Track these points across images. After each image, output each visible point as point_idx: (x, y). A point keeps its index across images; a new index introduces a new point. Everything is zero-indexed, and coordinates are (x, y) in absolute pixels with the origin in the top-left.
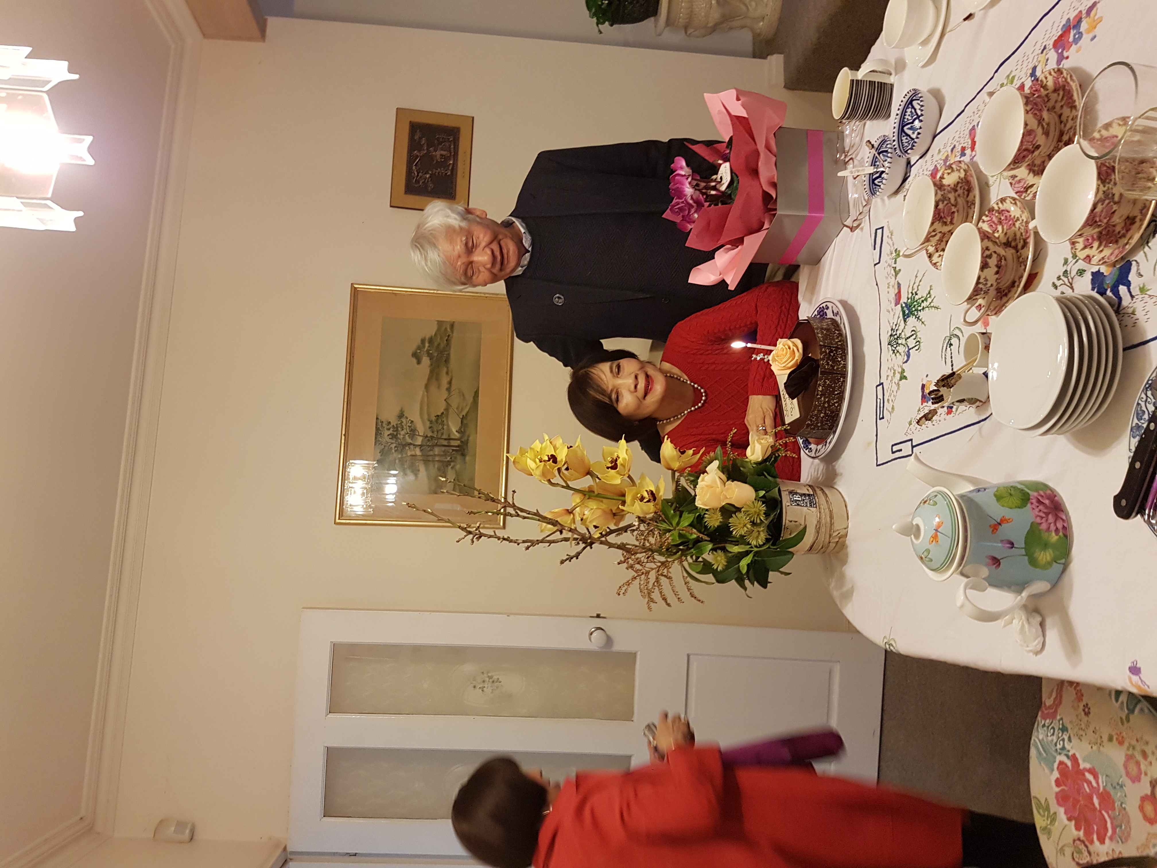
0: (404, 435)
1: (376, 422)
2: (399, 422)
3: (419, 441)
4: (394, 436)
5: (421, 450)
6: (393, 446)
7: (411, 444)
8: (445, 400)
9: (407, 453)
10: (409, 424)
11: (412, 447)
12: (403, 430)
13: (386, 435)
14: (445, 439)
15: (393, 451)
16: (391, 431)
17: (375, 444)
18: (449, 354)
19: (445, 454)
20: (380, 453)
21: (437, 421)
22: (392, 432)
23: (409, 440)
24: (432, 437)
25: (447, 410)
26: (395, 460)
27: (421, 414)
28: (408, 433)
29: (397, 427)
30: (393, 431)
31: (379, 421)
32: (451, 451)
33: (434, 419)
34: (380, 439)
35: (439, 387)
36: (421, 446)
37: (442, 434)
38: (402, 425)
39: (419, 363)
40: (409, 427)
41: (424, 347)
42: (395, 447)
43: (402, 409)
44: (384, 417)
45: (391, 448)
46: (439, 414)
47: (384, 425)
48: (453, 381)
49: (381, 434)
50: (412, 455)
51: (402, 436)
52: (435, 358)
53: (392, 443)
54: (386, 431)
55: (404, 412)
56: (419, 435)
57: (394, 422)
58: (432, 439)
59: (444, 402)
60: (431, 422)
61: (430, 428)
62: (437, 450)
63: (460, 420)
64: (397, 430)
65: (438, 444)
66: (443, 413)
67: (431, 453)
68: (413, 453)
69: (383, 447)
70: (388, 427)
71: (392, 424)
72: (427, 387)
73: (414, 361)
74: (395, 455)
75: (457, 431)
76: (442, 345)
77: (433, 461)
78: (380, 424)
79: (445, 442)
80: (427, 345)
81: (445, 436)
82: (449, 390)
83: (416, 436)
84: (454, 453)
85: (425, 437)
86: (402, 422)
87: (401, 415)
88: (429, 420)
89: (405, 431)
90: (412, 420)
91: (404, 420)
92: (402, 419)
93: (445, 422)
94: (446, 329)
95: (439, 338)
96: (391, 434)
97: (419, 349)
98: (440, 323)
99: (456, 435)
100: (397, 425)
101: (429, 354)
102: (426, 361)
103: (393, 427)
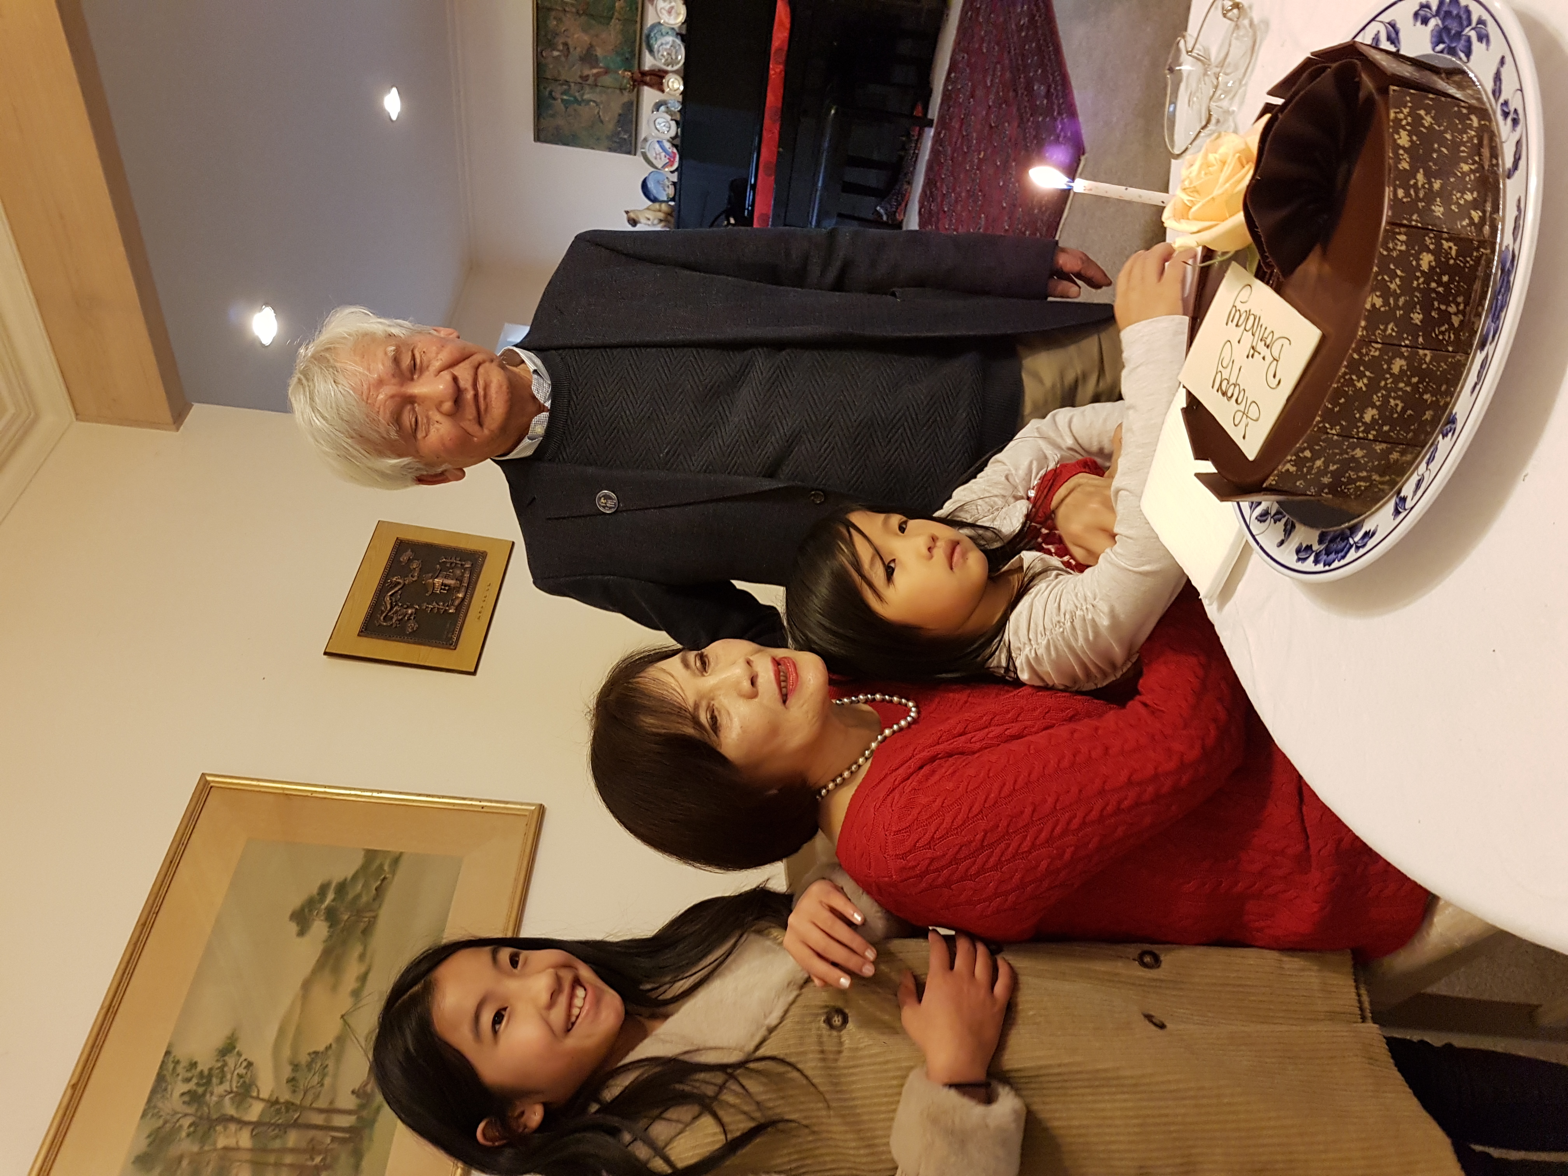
0: (222, 1097)
1: (163, 1062)
2: (219, 1064)
3: (255, 1111)
4: (193, 1098)
5: (253, 1136)
6: (186, 1122)
7: (232, 1119)
8: (343, 1017)
9: (215, 1143)
10: (242, 1071)
11: (233, 1127)
12: (221, 1083)
13: (176, 1094)
14: (321, 1111)
15: (184, 1134)
16: (191, 1086)
17: (144, 1115)
19: (312, 1150)
20: (149, 1136)
21: (309, 1066)
22: (195, 1088)
23: (230, 1109)
24: (289, 1105)
25: (340, 1039)
26: (180, 1159)
27: (277, 1047)
28: (231, 1092)
29: (210, 1076)
30: (198, 1084)
31: (171, 1059)
32: (328, 1140)
33: (304, 1059)
34: (160, 1105)
35: (334, 988)
36: (256, 1125)
37: (317, 1097)
38: (223, 1072)
39: (301, 933)
40: (240, 1076)
41: (322, 901)
42: (190, 1126)
43: (233, 1034)
44: (187, 1052)
45: (181, 1126)
46: (321, 1048)
47: (180, 1069)
48: (371, 976)
49: (166, 1090)
50: (226, 1149)
51: (215, 1099)
52: (342, 925)
53: (186, 1115)
54: (180, 1083)
55: (236, 1040)
56: (258, 1098)
57: (206, 1061)
58: (287, 1111)
59: (338, 1020)
60: (296, 1067)
61: (292, 1080)
62: (293, 1138)
64: (209, 1082)
65: (300, 1121)
66: (329, 1047)
67: (277, 1144)
68: (231, 1142)
69: (161, 1122)
70: (189, 1075)
71: (199, 1069)
72: (307, 985)
73: (293, 928)
74: (186, 1146)
75: (353, 1092)
76: (364, 899)
77: (278, 1165)
78: (171, 1066)
79: (318, 1119)
80: (330, 896)
81: (322, 1103)
82: (356, 994)
83: (250, 1100)
84: (335, 1145)
85: (273, 1103)
86: (225, 1064)
87: (228, 1048)
88: (291, 1063)
89: (226, 1086)
90: (250, 1059)
91: (231, 1060)
92: (226, 1058)
93: (331, 1069)
94: (381, 866)
95: (359, 887)
96: (189, 1092)
97: (311, 904)
98: (371, 855)
99: (347, 1101)
100: (211, 1069)
101: (331, 916)
102: (319, 930)
103: (201, 1074)
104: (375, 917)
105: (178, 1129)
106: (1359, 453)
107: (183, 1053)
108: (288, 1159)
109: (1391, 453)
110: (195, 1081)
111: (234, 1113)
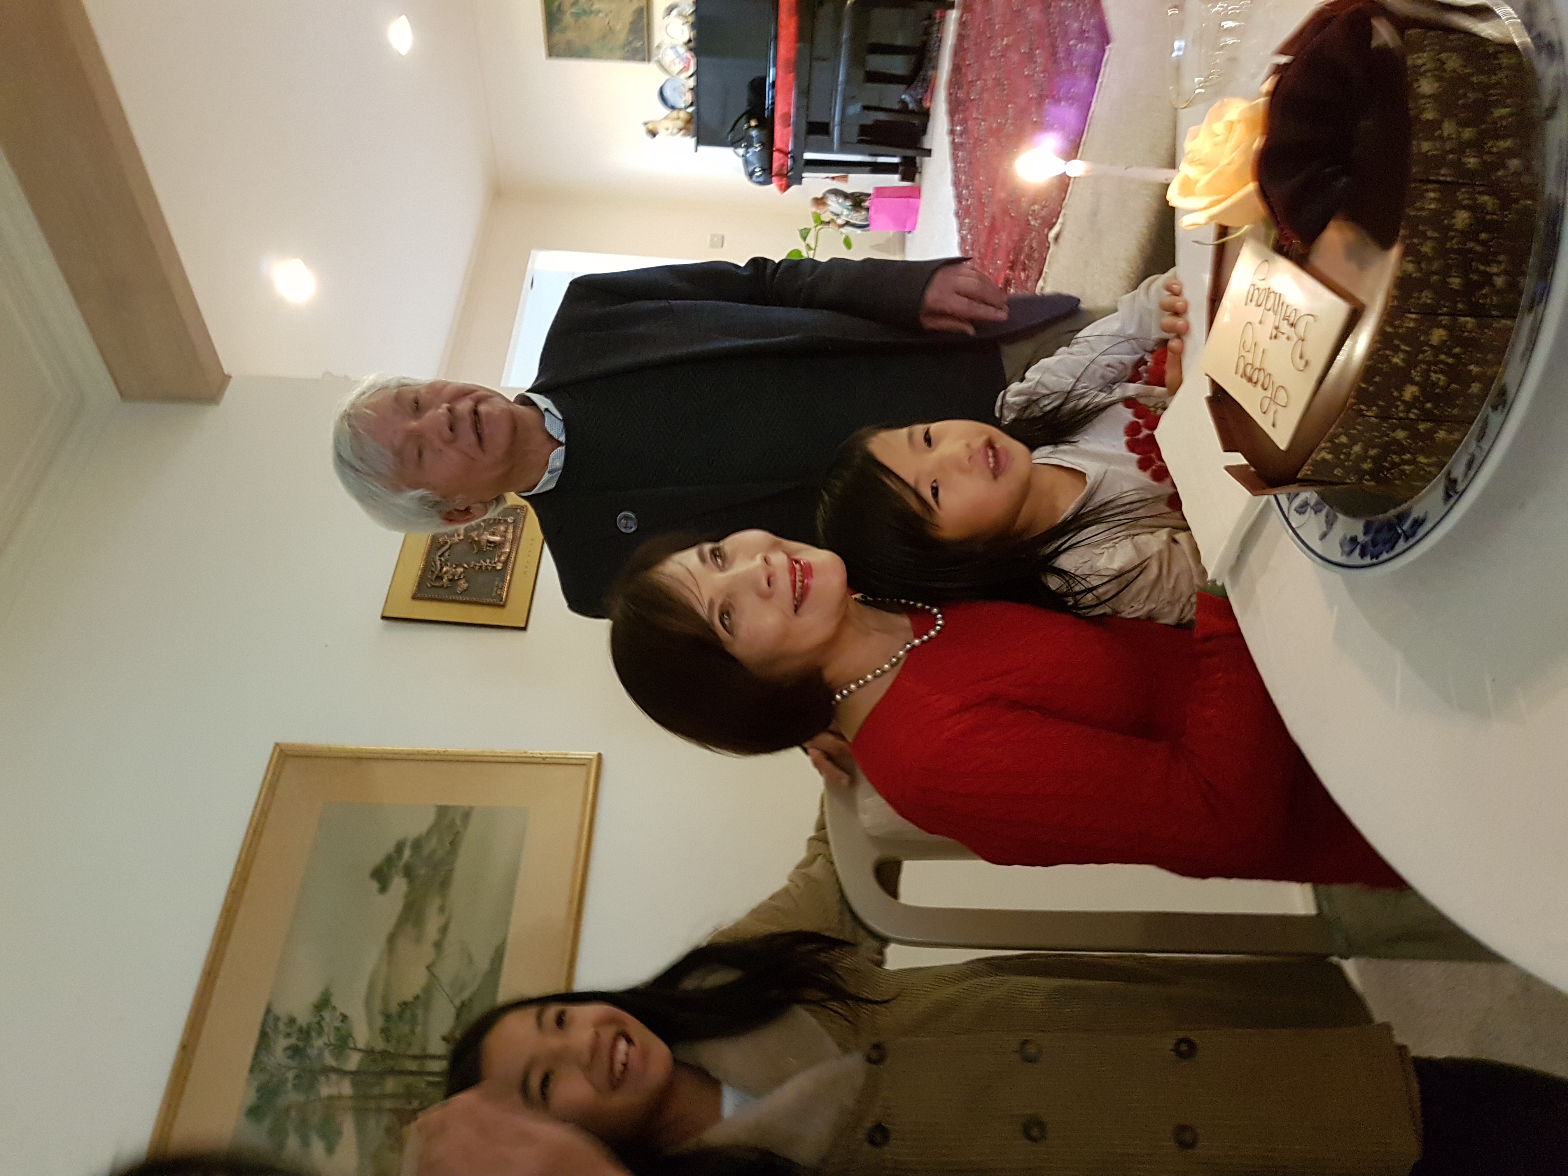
0: (321, 1051)
1: (264, 1020)
2: (316, 1019)
3: (353, 1061)
4: (295, 1052)
5: (354, 1084)
6: (290, 1075)
7: (333, 1070)
8: (428, 968)
9: (319, 1093)
10: (337, 1024)
11: (334, 1077)
12: (320, 1036)
13: (280, 1049)
14: (415, 1057)
15: (289, 1086)
16: (293, 1041)
17: (251, 1071)
18: (451, 871)
19: (409, 1094)
20: (258, 1090)
21: (400, 1016)
22: (295, 1042)
23: (330, 1061)
24: (384, 1054)
25: (428, 990)
26: (287, 1110)
27: (368, 1002)
28: (330, 1044)
29: (309, 1030)
30: (298, 1039)
31: (272, 1017)
32: (424, 1086)
33: (394, 1008)
34: (266, 1060)
35: (419, 939)
36: (355, 1074)
37: (409, 1045)
38: (321, 1027)
39: (383, 889)
40: (337, 1029)
41: (399, 858)
42: (295, 1078)
43: (327, 989)
44: (285, 1009)
45: (287, 1079)
46: (409, 998)
47: (281, 1026)
48: (452, 927)
49: (269, 1045)
50: (330, 1098)
51: (316, 1052)
52: (420, 880)
53: (290, 1068)
54: (282, 1039)
55: (330, 995)
56: (355, 1049)
57: (304, 1016)
58: (383, 1059)
59: (424, 970)
60: (387, 1017)
61: (385, 1030)
62: (391, 1085)
63: (456, 1012)
64: (308, 1037)
65: (396, 1068)
66: (417, 997)
67: (376, 1090)
68: (334, 1091)
69: (267, 1076)
70: (289, 1030)
71: (298, 1024)
72: (392, 939)
73: (374, 886)
74: (292, 1097)
75: (444, 1039)
76: (439, 854)
77: (379, 1110)
78: (271, 1022)
79: (413, 1066)
80: (407, 853)
81: (415, 1050)
82: (439, 945)
83: (349, 1051)
84: (430, 1090)
85: (369, 1052)
86: (322, 1018)
87: (324, 1003)
88: (385, 1014)
89: (325, 1039)
90: (346, 1012)
91: (326, 1014)
92: (323, 1013)
93: (420, 1018)
94: (453, 820)
95: (434, 841)
96: (291, 1046)
97: (390, 861)
98: (442, 811)
99: (440, 1047)
100: (309, 1025)
101: (409, 872)
102: (399, 885)
103: (301, 1030)
105: (283, 1082)
106: (1400, 434)
107: (282, 1010)
108: (388, 1104)
109: (1436, 432)
110: (295, 1036)
111: (334, 1064)
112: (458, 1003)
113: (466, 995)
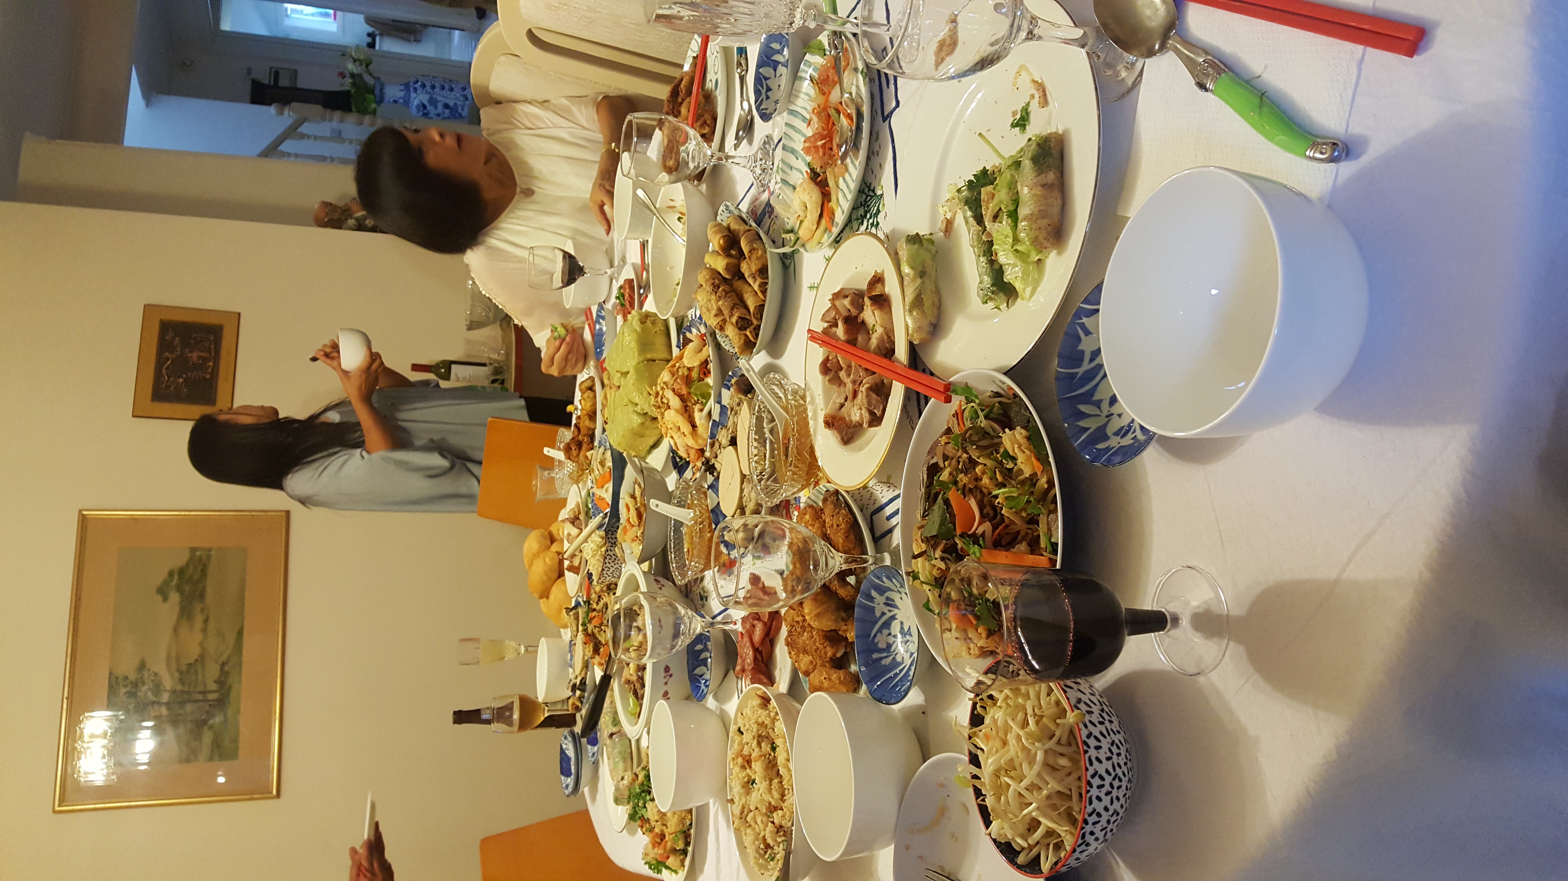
0: (146, 693)
1: (110, 678)
2: (140, 676)
3: (165, 697)
4: (131, 695)
5: (168, 709)
7: (154, 702)
8: (200, 644)
10: (152, 678)
11: (156, 706)
12: (144, 685)
13: (122, 692)
14: (200, 693)
15: (132, 713)
16: (128, 688)
19: (200, 711)
21: (188, 672)
22: (130, 689)
23: (152, 698)
24: (182, 692)
25: (202, 656)
27: (168, 665)
28: (151, 689)
29: (137, 682)
30: (132, 688)
31: (113, 675)
32: (207, 706)
33: (184, 668)
34: (114, 700)
35: (192, 628)
36: (167, 704)
37: (196, 686)
38: (143, 680)
39: (165, 600)
40: (153, 681)
41: (172, 581)
42: (134, 708)
43: (142, 660)
44: (120, 671)
45: (129, 709)
46: (192, 661)
47: (120, 679)
48: (210, 620)
49: (115, 692)
51: (143, 693)
52: (187, 593)
53: (130, 703)
54: (122, 688)
55: (145, 663)
56: (166, 691)
57: (132, 677)
58: (182, 695)
59: (199, 647)
60: (181, 673)
61: (180, 680)
62: (189, 707)
63: (219, 667)
64: (137, 686)
65: (191, 699)
66: (196, 661)
67: (182, 712)
68: (158, 713)
70: (125, 683)
71: (130, 679)
72: (176, 629)
73: (159, 598)
75: (215, 682)
76: (196, 577)
77: (185, 721)
78: (115, 678)
79: (200, 697)
80: (176, 577)
81: (200, 688)
82: (204, 630)
83: (162, 692)
84: (212, 708)
85: (174, 692)
86: (143, 676)
87: (142, 666)
88: (178, 671)
89: (147, 687)
90: (156, 670)
91: (146, 673)
92: (143, 672)
93: (200, 671)
94: (201, 557)
95: (191, 569)
96: (128, 692)
97: (166, 583)
98: (193, 550)
99: (213, 686)
100: (136, 679)
101: (179, 588)
102: (175, 597)
103: (132, 682)
104: (205, 587)
107: (118, 671)
108: (190, 718)
110: (130, 686)
111: (154, 699)
112: (220, 662)
113: (224, 658)
